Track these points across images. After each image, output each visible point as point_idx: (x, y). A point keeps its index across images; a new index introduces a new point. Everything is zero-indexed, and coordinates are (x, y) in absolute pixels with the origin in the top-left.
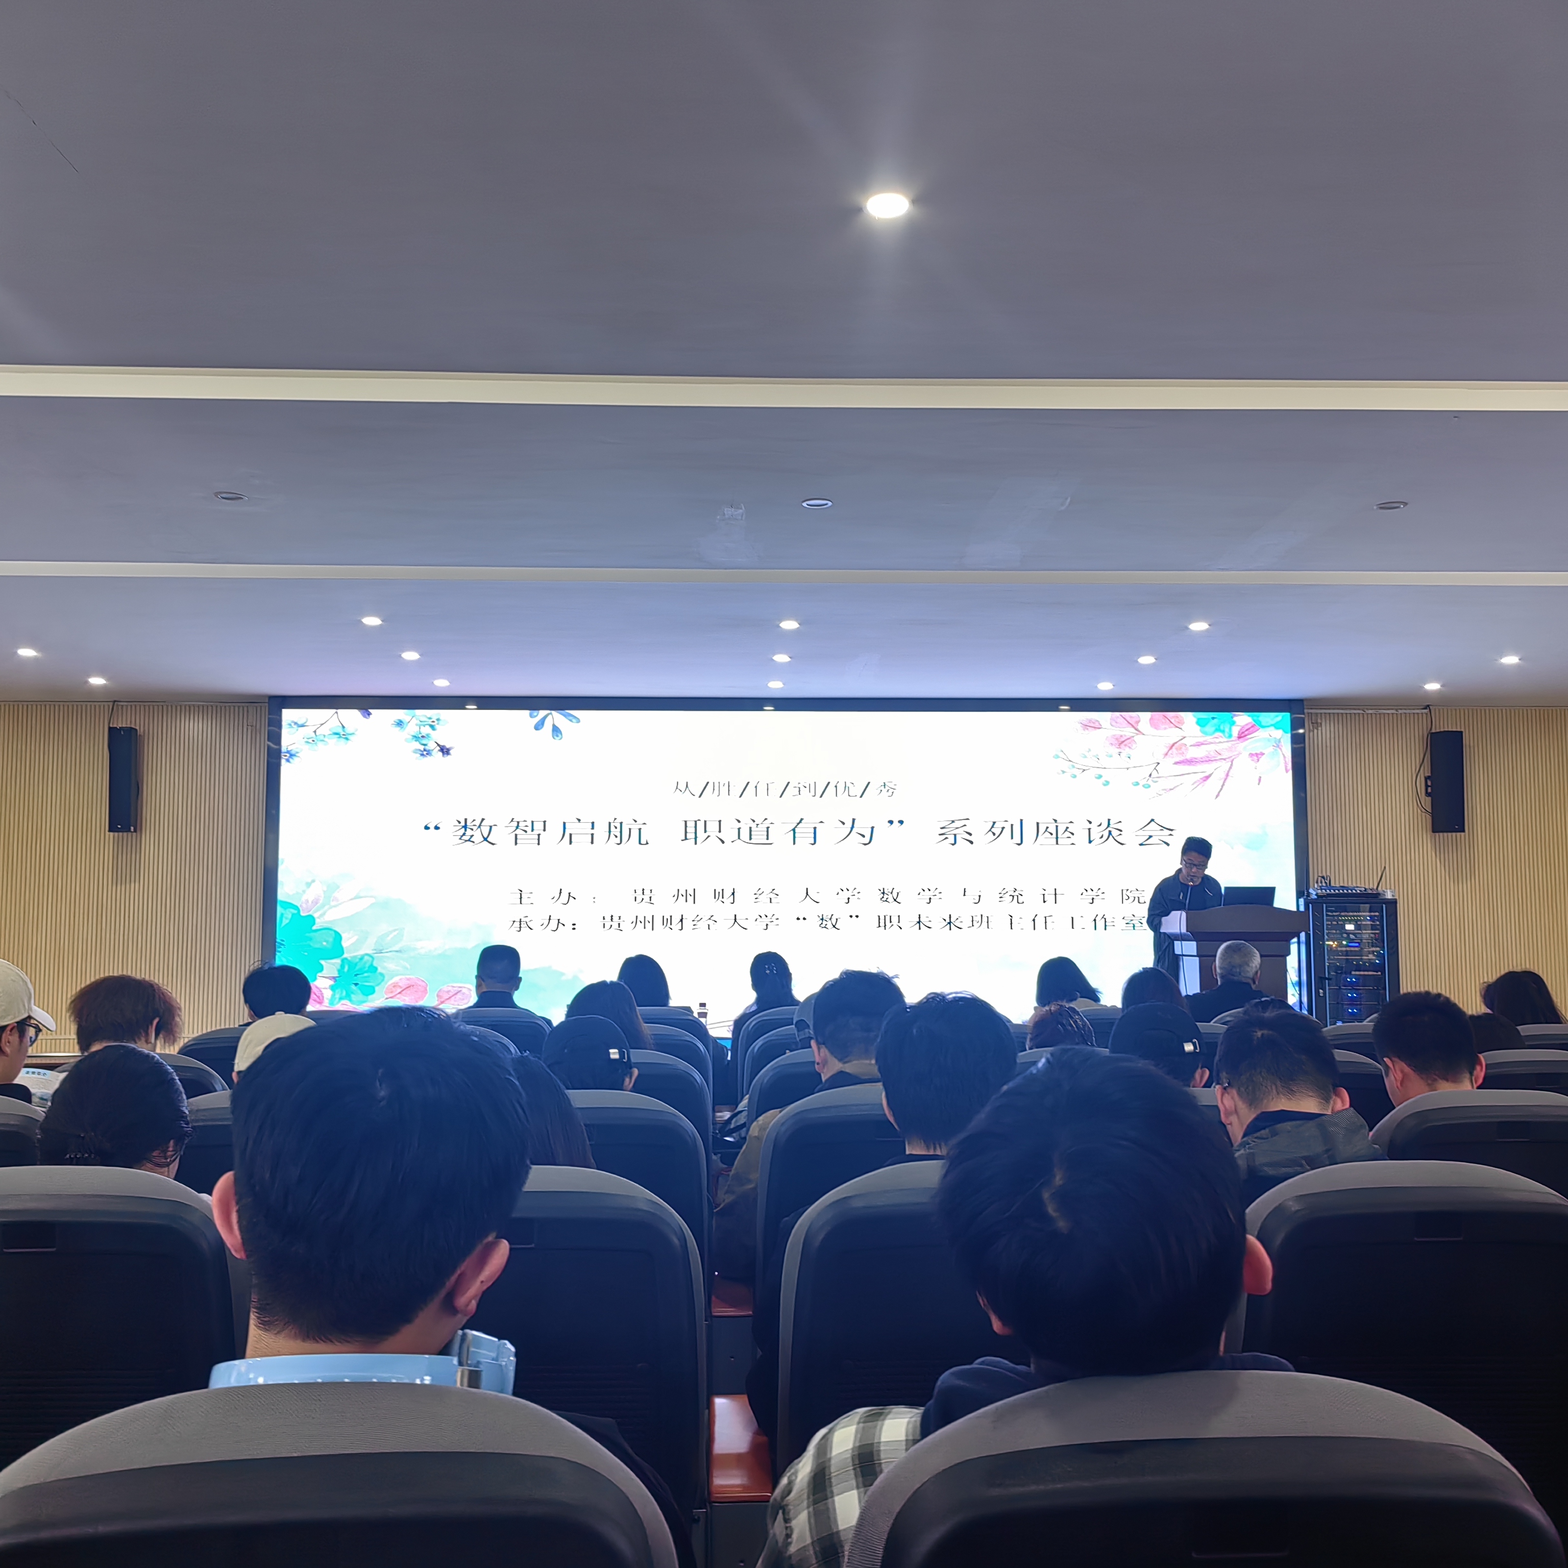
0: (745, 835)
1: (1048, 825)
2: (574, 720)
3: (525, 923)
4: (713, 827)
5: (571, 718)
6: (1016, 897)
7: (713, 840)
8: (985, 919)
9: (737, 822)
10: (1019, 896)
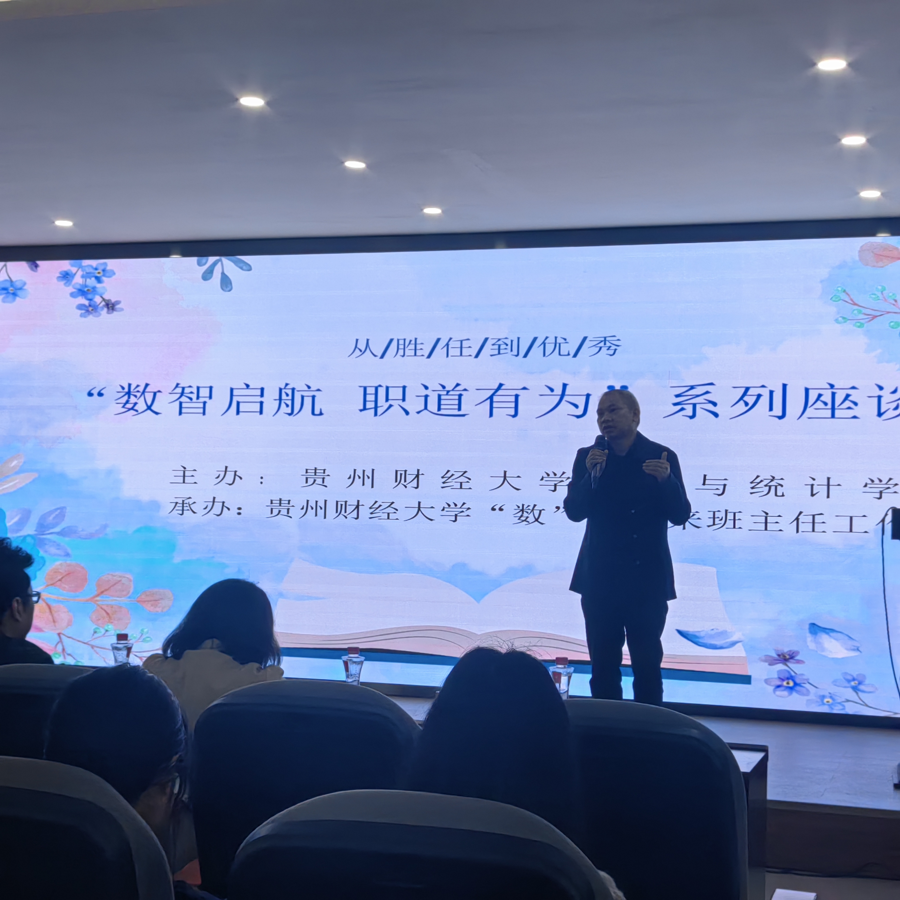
0: (433, 405)
1: (821, 392)
2: (244, 268)
3: (188, 505)
4: (395, 394)
5: (241, 265)
6: (773, 488)
7: (396, 409)
8: (730, 516)
9: (423, 388)
10: (779, 487)
